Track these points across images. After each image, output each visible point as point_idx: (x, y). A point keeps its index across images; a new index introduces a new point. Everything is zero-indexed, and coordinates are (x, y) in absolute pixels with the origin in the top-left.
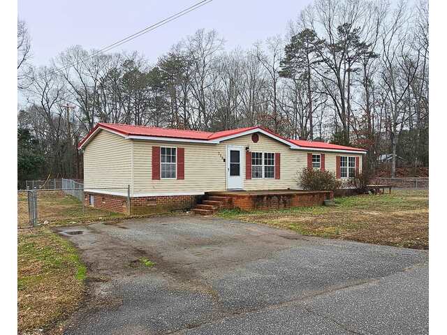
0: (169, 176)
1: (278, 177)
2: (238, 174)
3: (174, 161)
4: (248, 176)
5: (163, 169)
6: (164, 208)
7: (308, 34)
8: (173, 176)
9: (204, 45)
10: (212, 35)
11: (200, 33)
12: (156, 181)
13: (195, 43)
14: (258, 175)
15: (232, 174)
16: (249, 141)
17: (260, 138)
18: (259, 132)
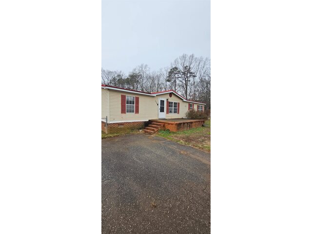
0: (130, 112)
1: (178, 113)
2: (163, 111)
3: (133, 104)
4: (168, 112)
5: (128, 108)
6: (128, 129)
7: (176, 68)
8: (133, 112)
9: (143, 69)
10: (146, 66)
11: (142, 65)
12: (124, 115)
13: (141, 69)
14: (171, 112)
15: (161, 111)
16: (168, 96)
17: (173, 96)
18: (172, 93)
